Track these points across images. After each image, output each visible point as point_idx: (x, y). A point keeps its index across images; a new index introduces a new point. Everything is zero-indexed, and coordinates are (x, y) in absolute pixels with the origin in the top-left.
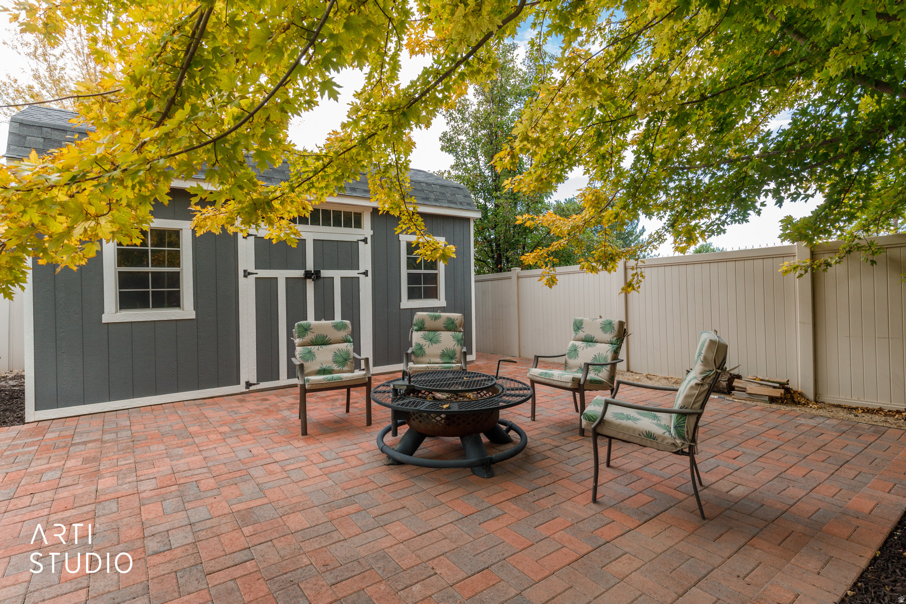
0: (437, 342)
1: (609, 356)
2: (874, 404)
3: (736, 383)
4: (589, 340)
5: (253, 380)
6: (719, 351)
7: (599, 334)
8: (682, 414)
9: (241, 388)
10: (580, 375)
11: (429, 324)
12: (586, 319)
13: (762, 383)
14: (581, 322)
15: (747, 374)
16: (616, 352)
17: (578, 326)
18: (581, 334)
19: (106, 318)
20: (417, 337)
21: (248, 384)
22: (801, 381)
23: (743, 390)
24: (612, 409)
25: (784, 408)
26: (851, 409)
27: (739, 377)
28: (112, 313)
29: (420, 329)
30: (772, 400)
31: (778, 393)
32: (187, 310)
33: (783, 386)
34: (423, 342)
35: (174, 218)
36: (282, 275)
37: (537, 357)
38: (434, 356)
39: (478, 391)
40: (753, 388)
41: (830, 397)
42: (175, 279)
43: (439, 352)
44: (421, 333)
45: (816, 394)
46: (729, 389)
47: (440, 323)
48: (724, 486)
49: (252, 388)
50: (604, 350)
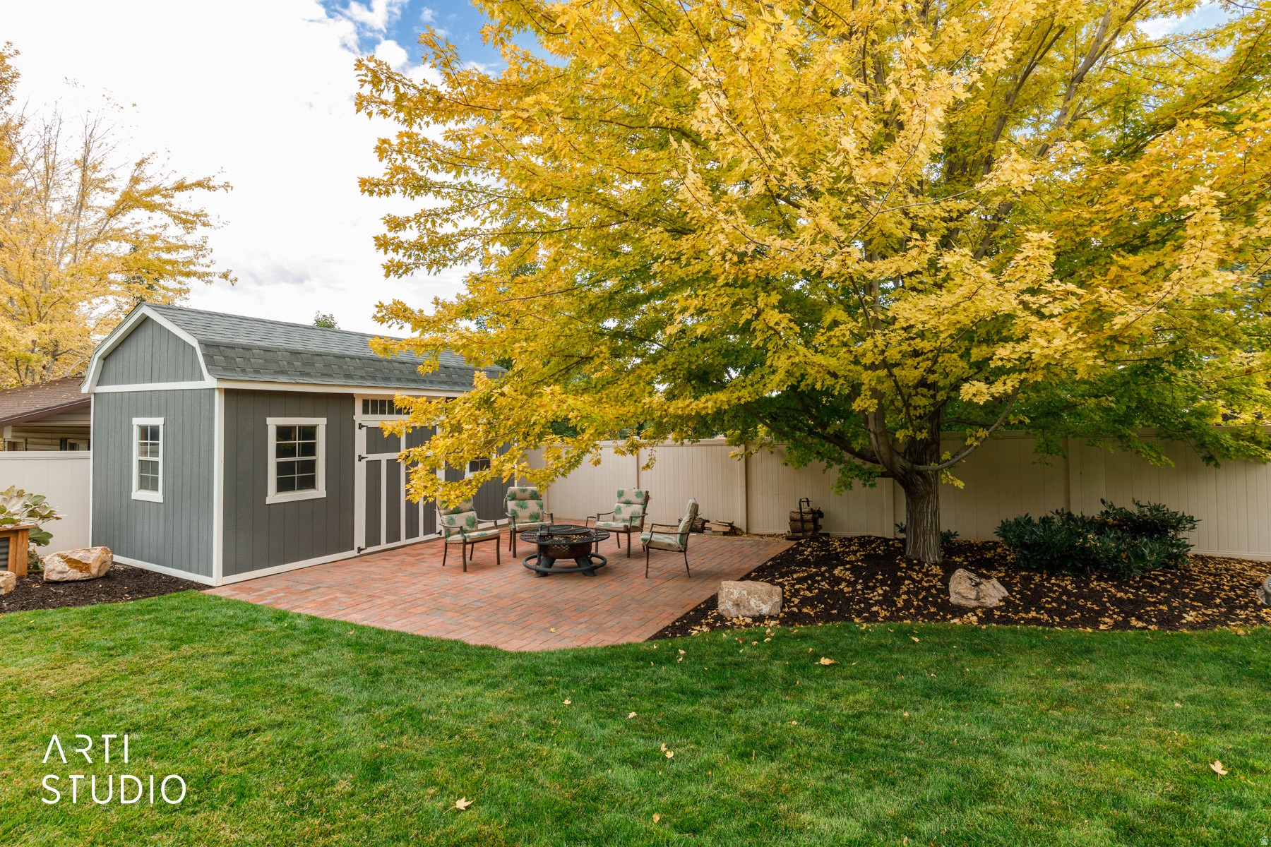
0: (526, 507)
1: (641, 511)
2: (772, 532)
3: (707, 525)
4: (628, 503)
5: (363, 546)
6: (695, 508)
7: (634, 499)
8: (682, 534)
9: (354, 553)
10: (627, 524)
11: (519, 495)
12: (625, 489)
13: (720, 523)
14: (623, 492)
15: (713, 521)
16: (644, 509)
17: (621, 494)
18: (623, 499)
19: (269, 501)
20: (511, 505)
21: (360, 550)
22: (740, 522)
23: (710, 529)
24: (654, 535)
25: (730, 538)
26: (762, 536)
27: (708, 521)
28: (274, 497)
29: (513, 499)
30: (725, 534)
31: (727, 529)
32: (320, 492)
33: (730, 525)
34: (516, 508)
35: (314, 416)
36: (383, 457)
37: (599, 515)
38: (525, 518)
39: (580, 534)
40: (715, 528)
41: (754, 530)
42: (311, 466)
43: (528, 515)
44: (514, 502)
45: (747, 529)
46: (702, 530)
47: (527, 495)
48: (697, 569)
49: (362, 552)
50: (637, 508)
